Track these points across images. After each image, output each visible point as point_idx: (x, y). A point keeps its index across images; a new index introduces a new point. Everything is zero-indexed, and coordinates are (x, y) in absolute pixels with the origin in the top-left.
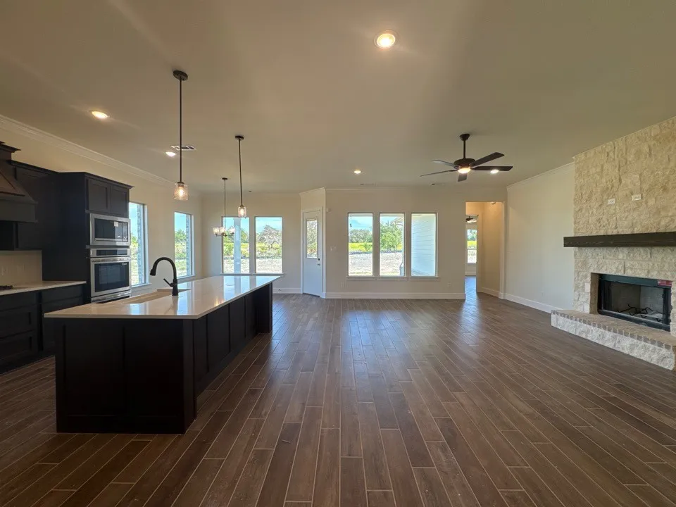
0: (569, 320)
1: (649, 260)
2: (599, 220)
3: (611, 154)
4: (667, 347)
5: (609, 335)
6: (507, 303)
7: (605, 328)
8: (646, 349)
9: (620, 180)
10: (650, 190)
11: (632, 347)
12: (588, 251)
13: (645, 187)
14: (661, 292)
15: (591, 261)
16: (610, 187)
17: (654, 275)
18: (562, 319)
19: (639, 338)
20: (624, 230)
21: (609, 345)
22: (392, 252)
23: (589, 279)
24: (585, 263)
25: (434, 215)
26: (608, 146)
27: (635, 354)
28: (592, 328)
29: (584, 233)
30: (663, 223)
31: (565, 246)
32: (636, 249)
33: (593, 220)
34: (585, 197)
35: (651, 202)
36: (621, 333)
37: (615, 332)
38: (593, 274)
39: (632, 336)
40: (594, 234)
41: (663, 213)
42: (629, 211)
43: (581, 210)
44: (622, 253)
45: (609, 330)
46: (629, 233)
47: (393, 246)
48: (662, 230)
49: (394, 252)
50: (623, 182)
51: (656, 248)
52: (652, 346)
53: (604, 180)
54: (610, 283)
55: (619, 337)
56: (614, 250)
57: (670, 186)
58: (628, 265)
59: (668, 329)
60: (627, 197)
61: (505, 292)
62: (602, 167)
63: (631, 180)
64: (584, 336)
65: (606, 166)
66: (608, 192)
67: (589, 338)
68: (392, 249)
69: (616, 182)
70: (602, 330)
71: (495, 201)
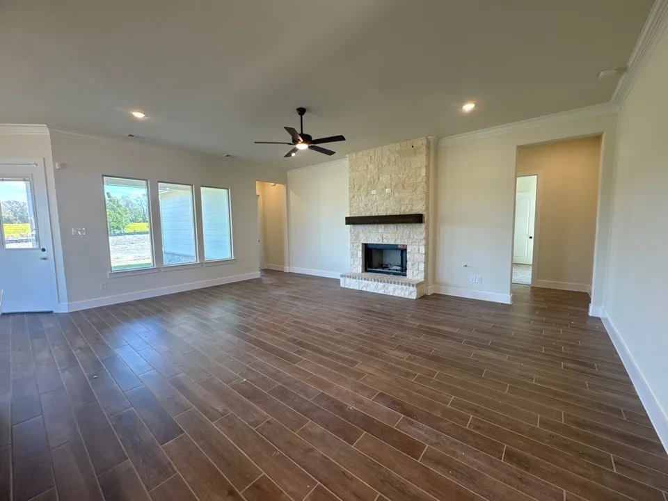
0: (354, 280)
1: (396, 233)
2: (366, 205)
3: (373, 157)
4: (413, 286)
5: (381, 285)
6: (291, 274)
7: (378, 281)
8: (402, 289)
9: (379, 178)
10: (396, 186)
11: (394, 290)
12: (360, 228)
13: (394, 184)
14: (400, 252)
15: (361, 235)
16: (372, 181)
17: (398, 242)
18: (348, 280)
19: (398, 283)
20: (382, 212)
21: (381, 292)
22: (118, 235)
23: (360, 248)
24: (357, 236)
25: (225, 191)
26: (371, 152)
27: (396, 294)
28: (370, 282)
29: (356, 214)
30: (403, 209)
31: (347, 224)
32: (388, 225)
33: (362, 205)
34: (357, 187)
35: (396, 194)
36: (388, 282)
37: (384, 282)
38: (363, 244)
39: (395, 283)
40: (363, 215)
41: (402, 202)
42: (384, 200)
43: (354, 196)
44: (381, 228)
45: (381, 282)
46: (385, 214)
47: (118, 228)
48: (402, 213)
49: (120, 234)
50: (381, 179)
51: (400, 225)
52: (405, 287)
53: (369, 177)
54: (371, 249)
55: (387, 285)
56: (376, 226)
57: (406, 185)
58: (384, 236)
59: (406, 275)
60: (383, 190)
61: (289, 265)
62: (367, 166)
63: (385, 178)
64: (364, 289)
65: (370, 166)
66: (371, 185)
67: (368, 290)
68: (117, 232)
69: (376, 178)
70: (376, 283)
71: (276, 182)
